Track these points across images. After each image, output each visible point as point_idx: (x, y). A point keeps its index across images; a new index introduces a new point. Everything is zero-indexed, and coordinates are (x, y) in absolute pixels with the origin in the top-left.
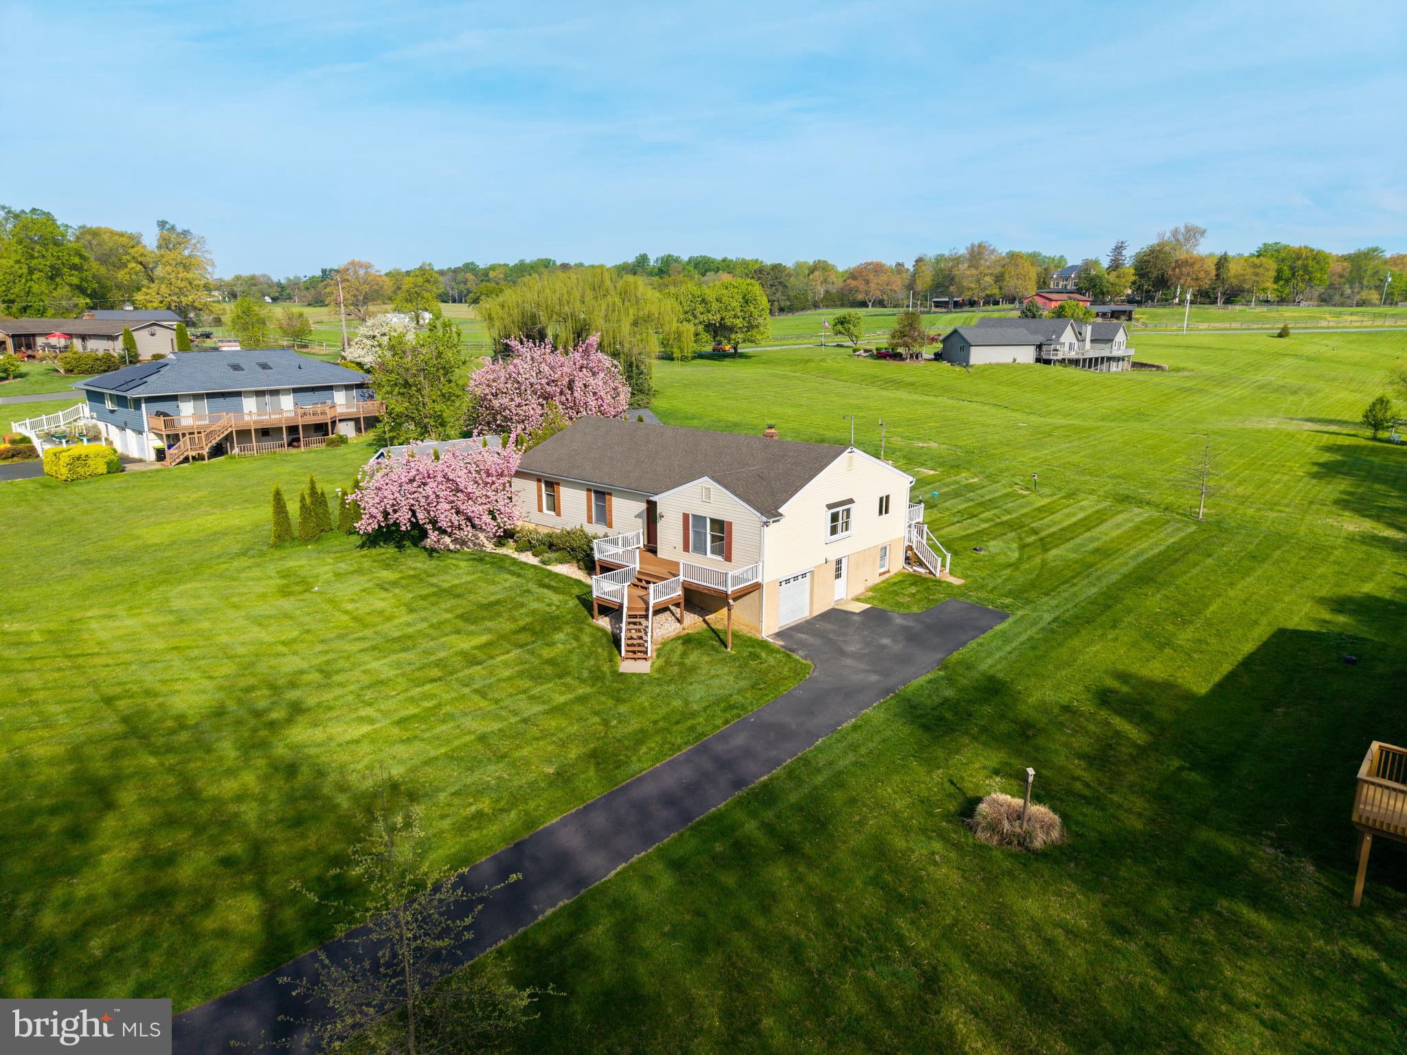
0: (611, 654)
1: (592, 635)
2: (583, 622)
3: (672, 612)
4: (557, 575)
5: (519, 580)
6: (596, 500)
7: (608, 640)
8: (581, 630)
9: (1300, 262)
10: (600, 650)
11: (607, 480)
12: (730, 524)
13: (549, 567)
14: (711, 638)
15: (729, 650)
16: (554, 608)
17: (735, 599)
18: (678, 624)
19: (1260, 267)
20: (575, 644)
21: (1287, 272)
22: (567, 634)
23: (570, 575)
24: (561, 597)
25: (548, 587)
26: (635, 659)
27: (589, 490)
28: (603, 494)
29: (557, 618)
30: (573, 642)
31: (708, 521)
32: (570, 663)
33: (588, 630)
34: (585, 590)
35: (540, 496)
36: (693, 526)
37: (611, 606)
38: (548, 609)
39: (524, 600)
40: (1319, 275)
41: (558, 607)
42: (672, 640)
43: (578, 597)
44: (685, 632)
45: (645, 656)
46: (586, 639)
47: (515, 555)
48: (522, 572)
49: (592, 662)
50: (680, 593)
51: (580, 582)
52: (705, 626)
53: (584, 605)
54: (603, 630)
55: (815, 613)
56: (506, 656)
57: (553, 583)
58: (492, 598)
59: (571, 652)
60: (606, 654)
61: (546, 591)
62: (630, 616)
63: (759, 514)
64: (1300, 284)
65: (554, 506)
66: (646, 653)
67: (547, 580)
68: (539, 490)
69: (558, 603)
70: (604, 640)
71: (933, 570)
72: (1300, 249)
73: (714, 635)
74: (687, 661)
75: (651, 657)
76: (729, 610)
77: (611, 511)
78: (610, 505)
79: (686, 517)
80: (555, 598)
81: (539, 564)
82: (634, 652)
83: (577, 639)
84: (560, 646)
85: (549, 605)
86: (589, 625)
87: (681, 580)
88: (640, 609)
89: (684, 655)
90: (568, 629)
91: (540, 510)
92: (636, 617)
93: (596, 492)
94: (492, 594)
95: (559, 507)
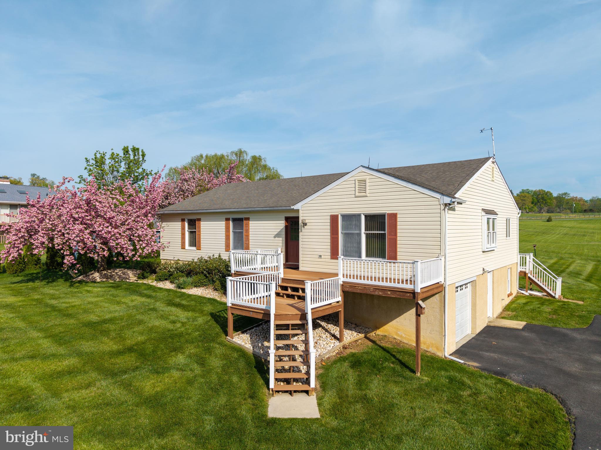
0: (252, 384)
1: (225, 357)
2: (213, 340)
3: (323, 328)
4: (189, 296)
5: (148, 300)
6: (234, 227)
7: (248, 363)
8: (209, 350)
9: (540, 196)
10: (235, 379)
11: (245, 206)
12: (394, 217)
13: (183, 290)
14: (386, 360)
15: (419, 374)
16: (179, 325)
17: (424, 300)
18: (337, 343)
19: (525, 197)
20: (198, 370)
21: (536, 200)
22: (190, 356)
23: (205, 296)
24: (190, 314)
25: (178, 305)
26: (290, 393)
27: (227, 220)
28: (241, 220)
29: (181, 335)
30: (195, 366)
31: (363, 218)
32: (186, 403)
33: (219, 350)
34: (220, 308)
35: (183, 235)
36: (343, 229)
37: (251, 315)
38: (170, 326)
39: (145, 318)
40: (549, 201)
41: (183, 324)
42: (335, 362)
43: (213, 315)
44: (348, 351)
45: (305, 387)
46: (215, 362)
47: (154, 284)
48: (154, 294)
49: (222, 400)
50: (340, 299)
51: (214, 300)
52: (370, 344)
53: (217, 321)
54: (240, 351)
55: (478, 330)
56: (84, 392)
57: (184, 302)
58: (108, 316)
59: (190, 382)
60: (244, 385)
61: (173, 309)
62: (278, 327)
63: (438, 196)
64: (542, 205)
65: (195, 242)
66: (307, 382)
67: (178, 300)
68: (183, 229)
69: (185, 320)
70: (242, 364)
71: (551, 292)
72: (539, 190)
73: (388, 356)
74: (370, 394)
75: (315, 389)
76: (418, 315)
77: (248, 236)
78: (248, 231)
79: (334, 219)
80: (182, 315)
81: (175, 289)
82: (287, 381)
83: (202, 362)
84: (176, 374)
85: (174, 322)
86: (221, 344)
87: (341, 282)
88: (293, 317)
89: (360, 383)
90: (191, 349)
91: (183, 247)
92: (286, 327)
93: (234, 220)
94: (110, 312)
95: (200, 242)
